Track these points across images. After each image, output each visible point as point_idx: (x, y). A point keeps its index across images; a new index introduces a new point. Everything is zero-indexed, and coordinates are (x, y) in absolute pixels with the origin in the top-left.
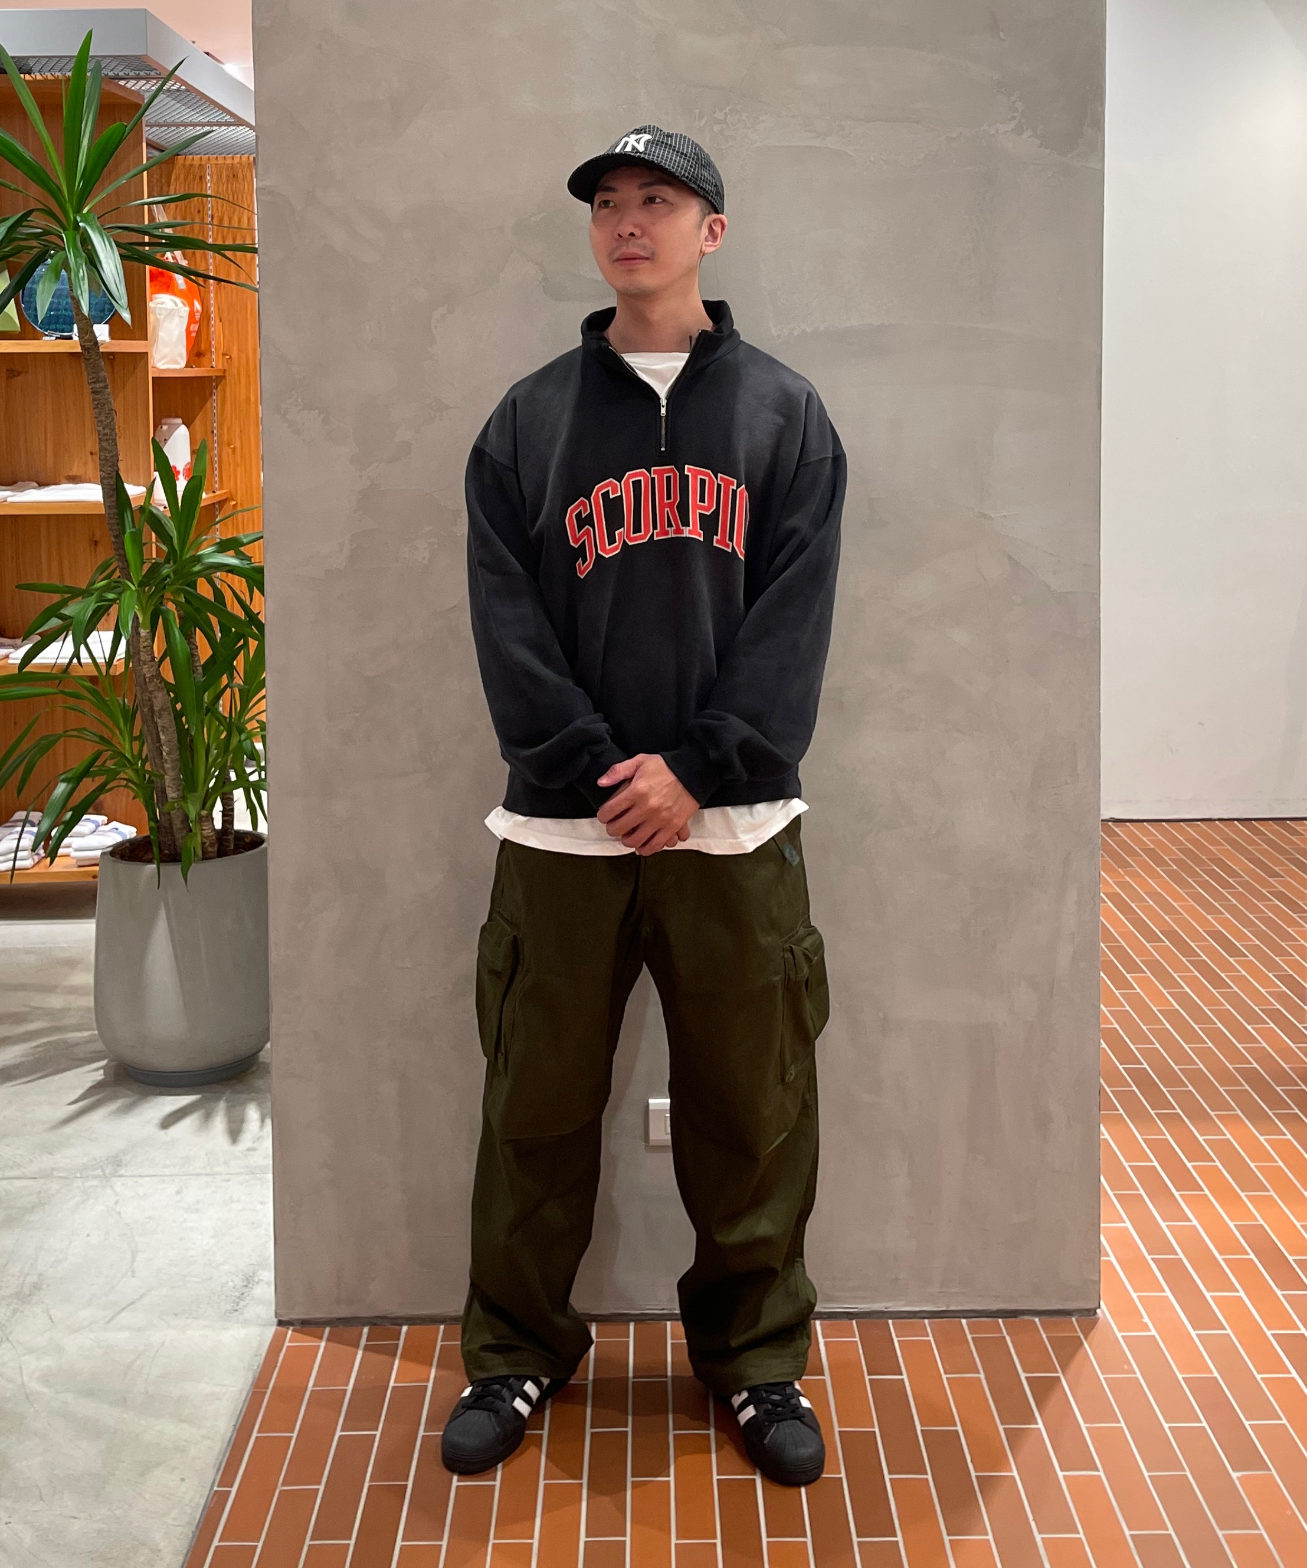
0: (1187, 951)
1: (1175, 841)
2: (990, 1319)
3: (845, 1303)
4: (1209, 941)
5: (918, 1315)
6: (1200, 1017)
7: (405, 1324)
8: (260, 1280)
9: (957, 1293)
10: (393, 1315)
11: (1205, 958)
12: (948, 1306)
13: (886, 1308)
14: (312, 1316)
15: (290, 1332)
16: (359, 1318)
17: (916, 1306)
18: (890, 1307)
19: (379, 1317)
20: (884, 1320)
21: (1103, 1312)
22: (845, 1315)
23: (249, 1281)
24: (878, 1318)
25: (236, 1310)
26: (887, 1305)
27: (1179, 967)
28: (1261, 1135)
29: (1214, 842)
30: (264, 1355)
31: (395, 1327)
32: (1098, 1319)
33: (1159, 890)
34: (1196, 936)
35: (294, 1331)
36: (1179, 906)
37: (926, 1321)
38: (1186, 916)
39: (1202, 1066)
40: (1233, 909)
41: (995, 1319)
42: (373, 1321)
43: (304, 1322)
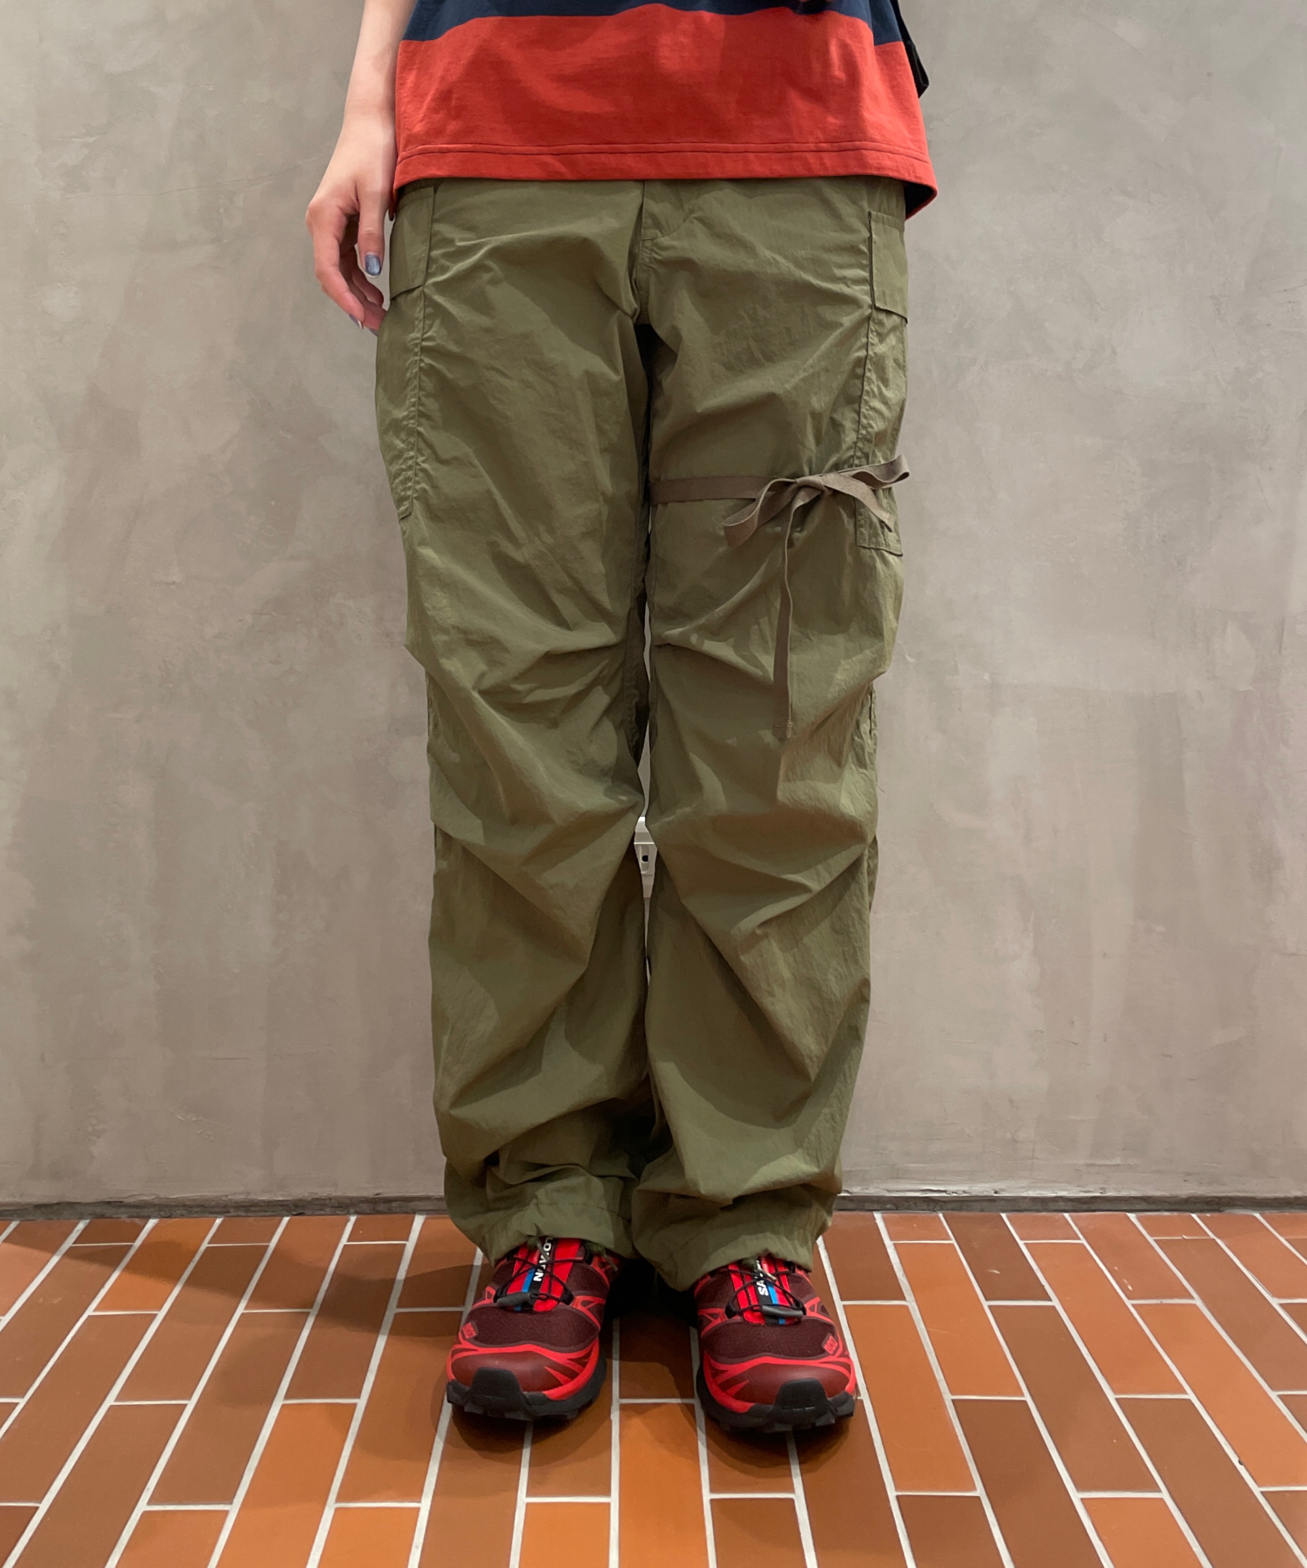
2: (1175, 1214)
3: (924, 1181)
5: (1052, 1205)
7: (155, 1217)
9: (1118, 1165)
10: (131, 1200)
12: (1102, 1189)
13: (996, 1192)
16: (71, 1205)
17: (1046, 1188)
18: (1003, 1190)
19: (109, 1203)
20: (992, 1212)
22: (926, 1206)
24: (982, 1211)
26: (998, 1186)
31: (137, 1221)
37: (1066, 1215)
41: (1187, 1214)
42: (98, 1210)
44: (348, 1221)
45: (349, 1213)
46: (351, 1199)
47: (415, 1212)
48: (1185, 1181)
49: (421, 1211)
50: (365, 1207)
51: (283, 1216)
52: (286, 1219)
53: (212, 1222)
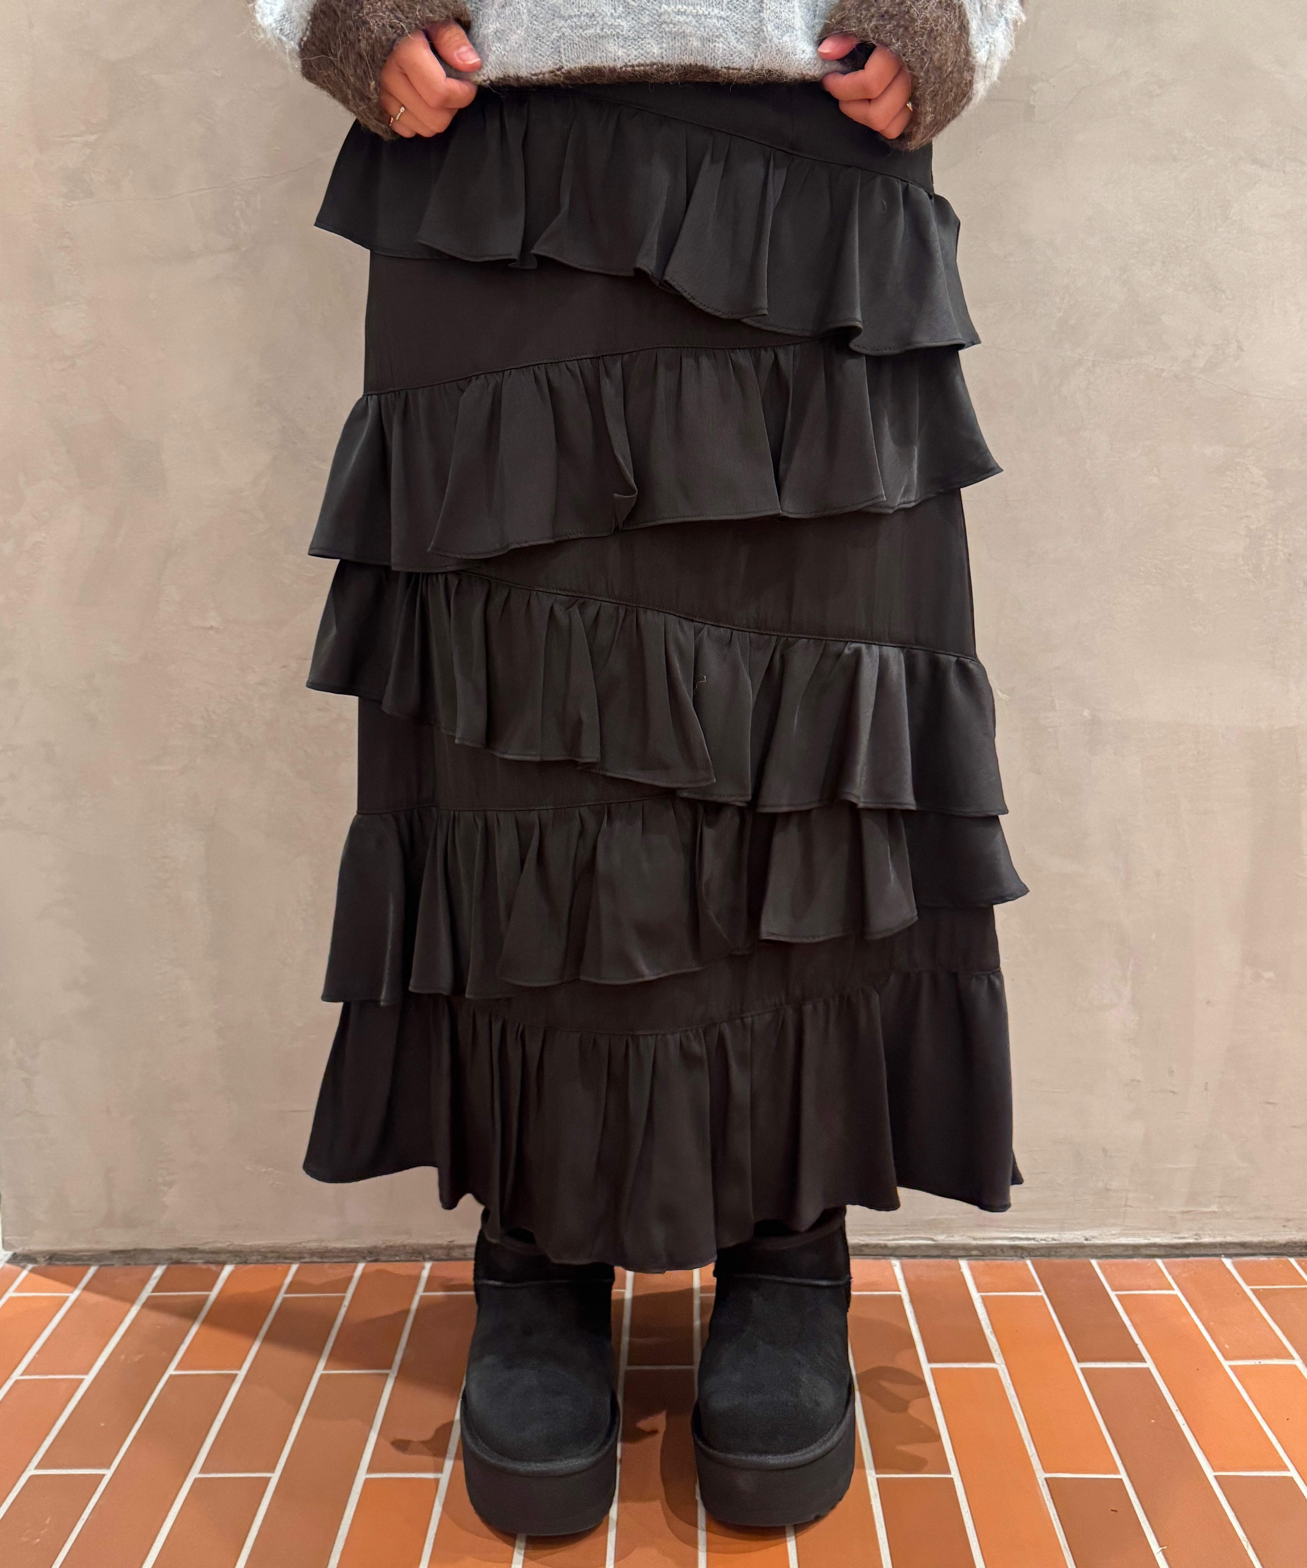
2: (1273, 1258)
3: (1012, 1229)
5: (1144, 1251)
7: (231, 1263)
9: (1215, 1212)
10: (206, 1247)
12: (1196, 1235)
13: (1087, 1239)
14: (66, 1248)
15: (26, 1273)
16: (147, 1250)
17: (1139, 1236)
18: (1093, 1237)
19: (184, 1249)
20: (1083, 1260)
22: (1012, 1253)
24: (1071, 1256)
26: (1088, 1233)
31: (213, 1267)
35: (34, 1271)
37: (1159, 1261)
41: (1284, 1259)
42: (174, 1256)
43: (53, 1257)
44: (423, 1269)
45: (424, 1261)
46: (425, 1246)
48: (1284, 1226)
50: (440, 1253)
51: (357, 1262)
52: (361, 1267)
53: (289, 1269)
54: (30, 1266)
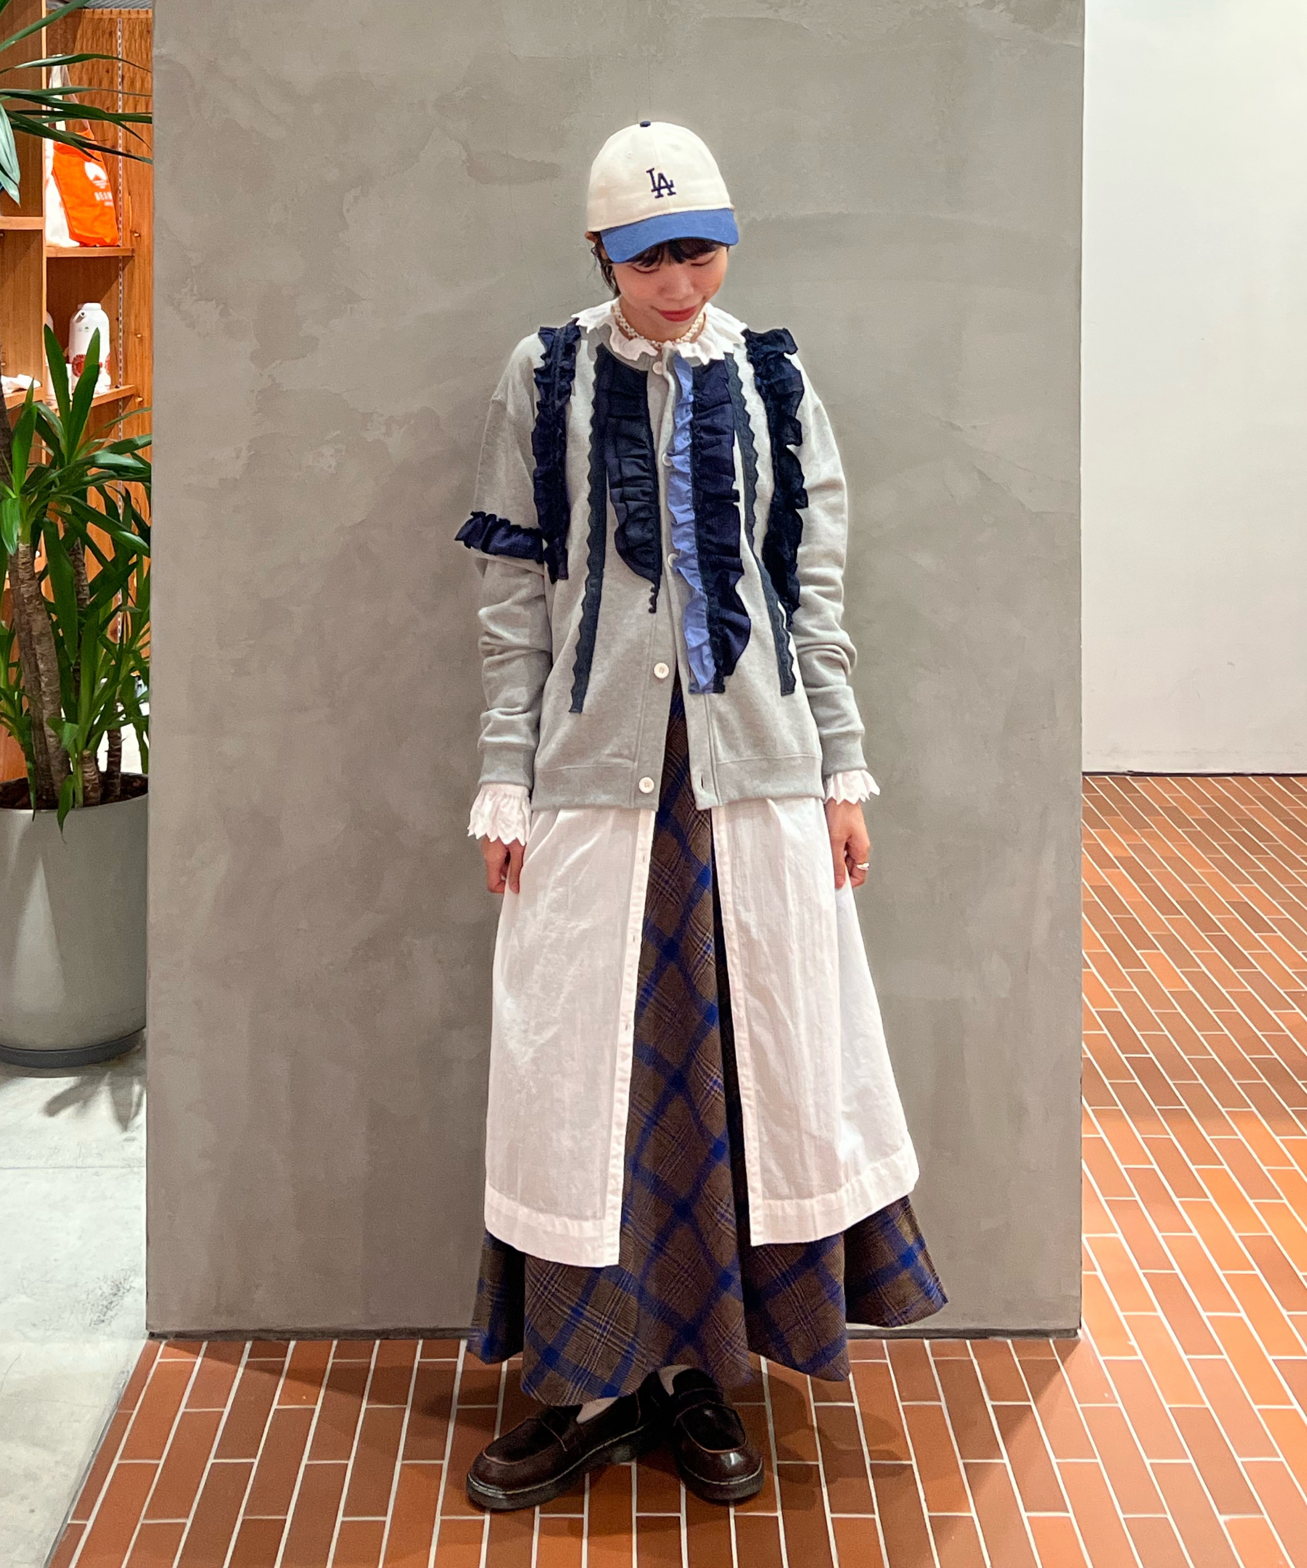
0: (1207, 925)
1: (1201, 799)
2: (956, 1340)
4: (1233, 914)
6: (1218, 1001)
7: (293, 1340)
8: (131, 1287)
10: (278, 1329)
11: (1226, 933)
14: (188, 1329)
15: (162, 1346)
16: (239, 1332)
19: (263, 1330)
21: (1084, 1333)
23: (118, 1289)
25: (103, 1321)
27: (1198, 943)
28: (1278, 1135)
29: (1247, 801)
30: (131, 1372)
31: (282, 1342)
32: (1078, 1341)
33: (1180, 855)
34: (1218, 908)
35: (167, 1345)
36: (1201, 873)
37: (884, 1341)
38: (1208, 884)
39: (1215, 1056)
40: (1261, 878)
41: (962, 1340)
42: (256, 1335)
43: (179, 1335)
44: (417, 1344)
45: (418, 1339)
46: (419, 1330)
47: (460, 1338)
49: (463, 1337)
50: (428, 1334)
51: (375, 1340)
52: (378, 1342)
53: (332, 1344)
54: (164, 1342)
